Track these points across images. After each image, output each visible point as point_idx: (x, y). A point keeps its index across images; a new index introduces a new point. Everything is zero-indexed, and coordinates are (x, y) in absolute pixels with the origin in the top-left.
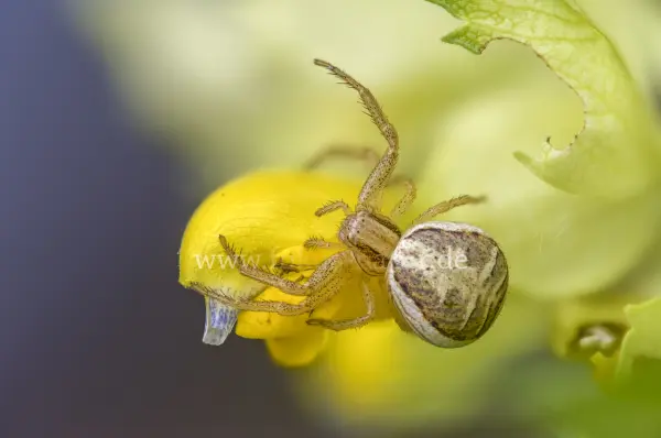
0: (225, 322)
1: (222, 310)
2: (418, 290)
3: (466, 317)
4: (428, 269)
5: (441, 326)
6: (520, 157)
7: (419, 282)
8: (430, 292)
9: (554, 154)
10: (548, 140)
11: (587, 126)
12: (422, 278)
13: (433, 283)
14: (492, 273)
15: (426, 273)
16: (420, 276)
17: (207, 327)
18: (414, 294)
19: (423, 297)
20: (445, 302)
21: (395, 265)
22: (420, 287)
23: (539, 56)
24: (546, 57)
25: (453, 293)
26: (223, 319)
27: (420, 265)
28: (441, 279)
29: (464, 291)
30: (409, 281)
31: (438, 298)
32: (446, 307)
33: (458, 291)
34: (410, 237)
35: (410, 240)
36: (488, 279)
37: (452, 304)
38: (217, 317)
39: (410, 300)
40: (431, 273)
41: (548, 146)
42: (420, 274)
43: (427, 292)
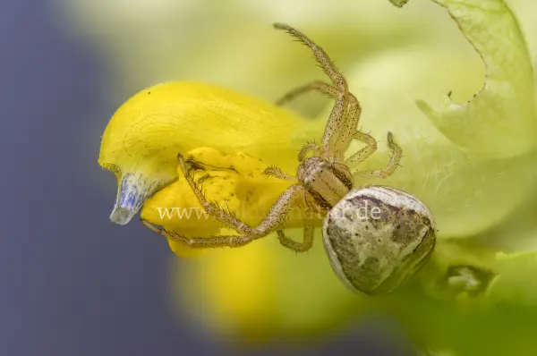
0: (132, 204)
1: (131, 193)
2: (343, 249)
3: (379, 282)
4: (357, 235)
5: (355, 282)
6: (422, 106)
7: (346, 243)
8: (353, 254)
9: (453, 107)
10: (449, 95)
11: (487, 88)
12: (348, 241)
13: (357, 247)
14: (415, 251)
15: (354, 237)
16: (348, 238)
17: (116, 206)
18: (339, 251)
19: (345, 256)
20: (363, 266)
21: (330, 221)
22: (344, 246)
23: (453, 18)
24: (460, 21)
25: (372, 260)
26: (132, 201)
27: (351, 228)
28: (365, 246)
29: (383, 262)
30: (337, 239)
31: (358, 262)
32: (362, 270)
33: (377, 260)
34: (350, 200)
35: (350, 204)
36: (408, 256)
37: (369, 270)
38: (126, 199)
39: (334, 254)
40: (359, 239)
41: (449, 99)
42: (348, 237)
43: (350, 253)
